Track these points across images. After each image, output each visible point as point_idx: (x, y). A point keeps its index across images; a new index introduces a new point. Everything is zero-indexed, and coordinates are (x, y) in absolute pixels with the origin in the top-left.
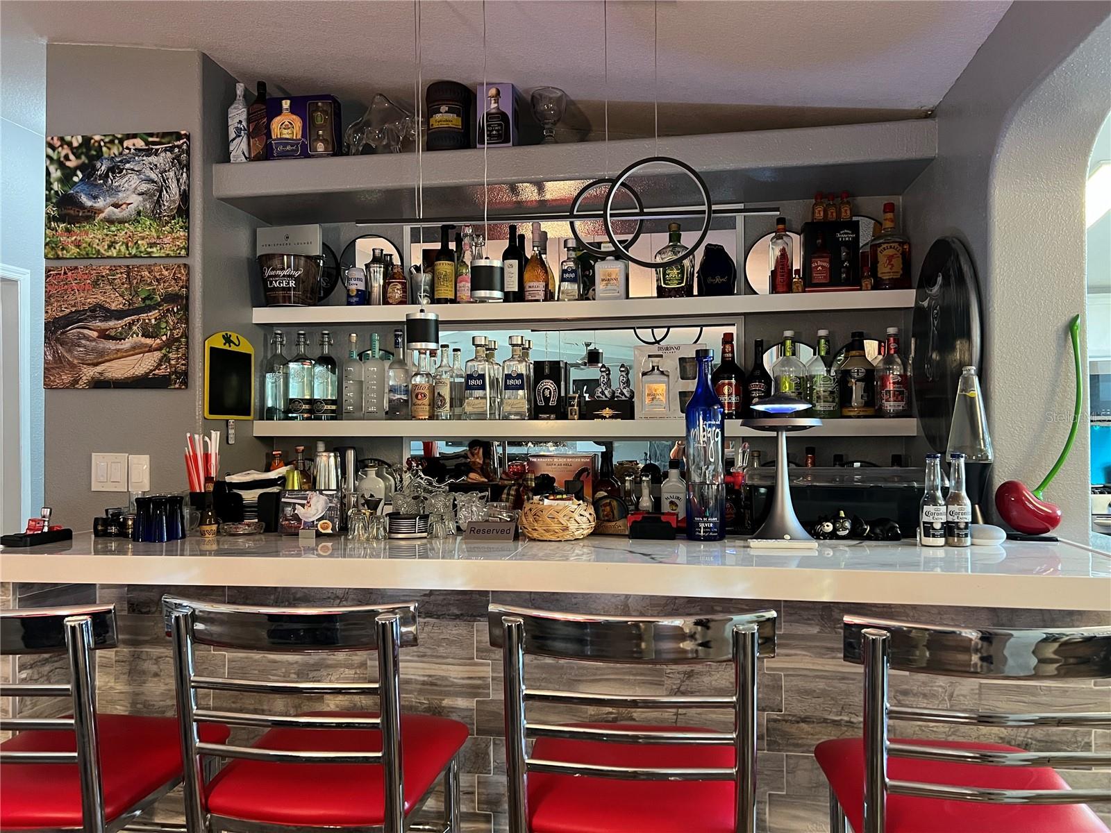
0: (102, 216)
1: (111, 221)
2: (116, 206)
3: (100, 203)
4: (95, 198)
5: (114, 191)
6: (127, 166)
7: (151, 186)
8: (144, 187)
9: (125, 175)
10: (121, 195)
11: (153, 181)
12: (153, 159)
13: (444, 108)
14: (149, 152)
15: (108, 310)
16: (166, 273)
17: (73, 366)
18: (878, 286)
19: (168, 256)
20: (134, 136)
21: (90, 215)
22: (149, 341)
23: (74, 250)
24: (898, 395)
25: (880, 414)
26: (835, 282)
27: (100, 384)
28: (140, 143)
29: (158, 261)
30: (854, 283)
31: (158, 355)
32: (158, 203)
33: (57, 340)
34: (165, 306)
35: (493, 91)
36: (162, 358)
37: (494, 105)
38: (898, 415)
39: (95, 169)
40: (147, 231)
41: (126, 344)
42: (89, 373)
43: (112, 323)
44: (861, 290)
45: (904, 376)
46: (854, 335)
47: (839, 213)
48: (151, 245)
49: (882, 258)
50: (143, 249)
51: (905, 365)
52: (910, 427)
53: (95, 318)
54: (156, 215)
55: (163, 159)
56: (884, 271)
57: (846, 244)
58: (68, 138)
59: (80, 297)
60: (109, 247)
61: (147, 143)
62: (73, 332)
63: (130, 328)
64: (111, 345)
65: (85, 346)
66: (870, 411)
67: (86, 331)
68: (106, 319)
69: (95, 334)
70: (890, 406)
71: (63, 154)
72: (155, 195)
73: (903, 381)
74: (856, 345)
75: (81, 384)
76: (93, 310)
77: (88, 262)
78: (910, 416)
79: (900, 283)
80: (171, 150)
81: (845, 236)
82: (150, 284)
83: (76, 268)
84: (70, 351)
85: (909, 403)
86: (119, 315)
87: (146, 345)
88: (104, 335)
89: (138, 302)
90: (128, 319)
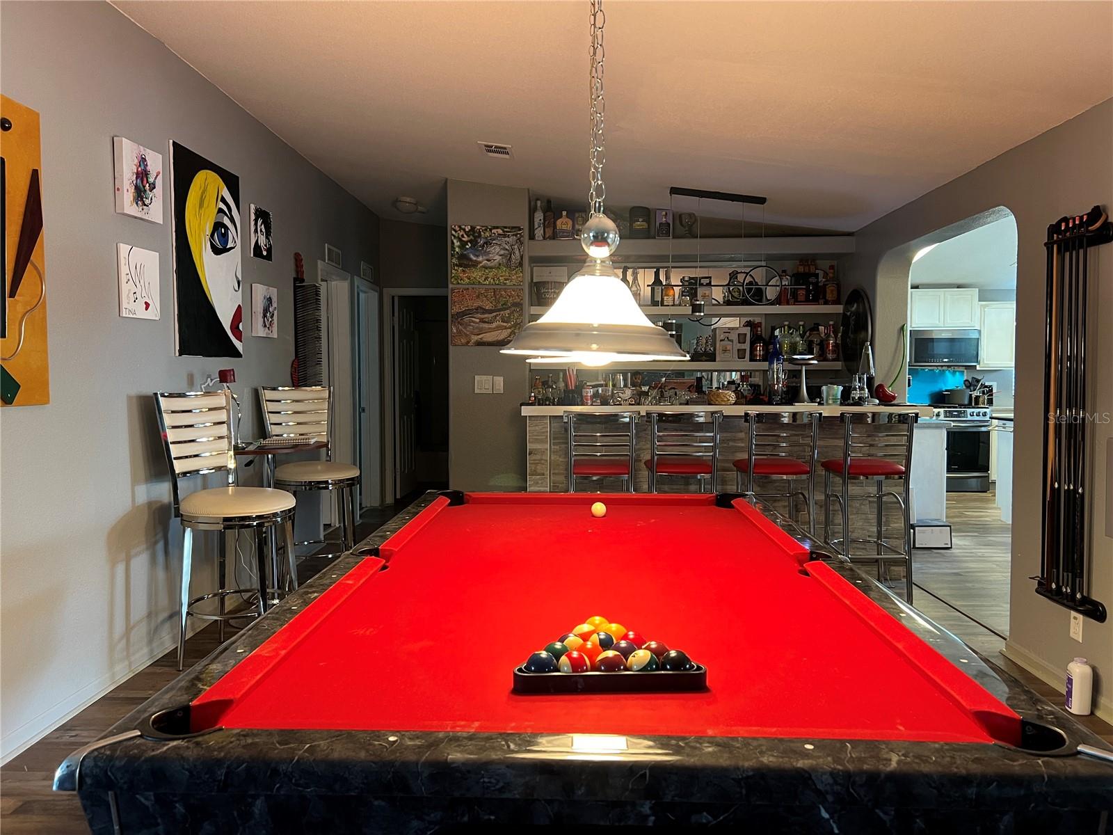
0: (481, 265)
1: (485, 267)
2: (488, 260)
3: (480, 259)
4: (477, 256)
5: (489, 253)
6: (494, 242)
7: (506, 252)
8: (502, 252)
9: (493, 246)
10: (491, 255)
11: (507, 250)
12: (507, 239)
13: (640, 220)
14: (505, 236)
15: (485, 309)
16: (513, 293)
17: (466, 335)
18: (826, 303)
19: (514, 285)
20: (497, 228)
21: (475, 264)
22: (505, 324)
23: (467, 281)
24: (834, 351)
25: (825, 359)
26: (807, 301)
27: (480, 343)
28: (500, 231)
29: (510, 287)
30: (815, 301)
31: (509, 331)
32: (510, 259)
33: (459, 323)
34: (513, 308)
35: (664, 213)
36: (511, 333)
37: (664, 219)
38: (833, 360)
39: (477, 243)
40: (504, 272)
41: (494, 325)
42: (475, 338)
43: (486, 316)
44: (819, 304)
45: (835, 343)
46: (815, 324)
47: (809, 270)
48: (506, 280)
49: (828, 291)
50: (502, 281)
51: (836, 337)
52: (838, 365)
53: (477, 313)
54: (508, 266)
55: (512, 239)
56: (829, 297)
57: (813, 283)
58: (463, 227)
59: (470, 303)
60: (485, 280)
61: (504, 231)
62: (466, 319)
63: (496, 318)
64: (486, 326)
65: (472, 326)
66: (822, 358)
67: (473, 319)
68: (483, 313)
69: (478, 320)
70: (830, 356)
71: (461, 234)
72: (508, 257)
73: (836, 345)
74: (815, 328)
75: (471, 344)
76: (477, 309)
77: (473, 286)
78: (838, 361)
79: (837, 302)
80: (516, 235)
81: (812, 279)
82: (506, 298)
83: (468, 289)
84: (465, 328)
85: (838, 355)
86: (490, 312)
87: (503, 326)
88: (482, 321)
89: (500, 306)
90: (494, 314)
